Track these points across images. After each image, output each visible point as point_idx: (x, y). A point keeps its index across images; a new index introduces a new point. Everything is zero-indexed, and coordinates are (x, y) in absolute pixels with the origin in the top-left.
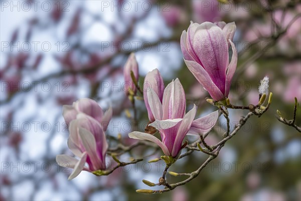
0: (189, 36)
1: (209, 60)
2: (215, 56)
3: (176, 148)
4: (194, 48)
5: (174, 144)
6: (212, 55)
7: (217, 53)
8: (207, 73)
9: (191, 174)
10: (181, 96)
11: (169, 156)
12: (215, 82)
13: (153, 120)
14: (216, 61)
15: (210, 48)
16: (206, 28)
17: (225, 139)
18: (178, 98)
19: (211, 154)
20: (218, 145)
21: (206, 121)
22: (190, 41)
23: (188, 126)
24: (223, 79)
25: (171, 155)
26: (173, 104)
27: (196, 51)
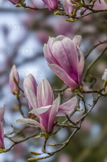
0: (49, 47)
1: (65, 62)
2: (69, 58)
3: (50, 126)
4: (53, 55)
5: (49, 124)
6: (66, 58)
7: (69, 56)
8: (64, 71)
9: (63, 144)
10: (49, 89)
11: (46, 132)
12: (71, 77)
13: (32, 109)
14: (70, 62)
15: (64, 53)
16: (60, 39)
17: (84, 116)
18: (47, 91)
19: (76, 128)
20: (80, 121)
21: (68, 105)
22: (50, 50)
23: (56, 110)
24: (76, 74)
25: (47, 132)
26: (44, 96)
27: (54, 56)
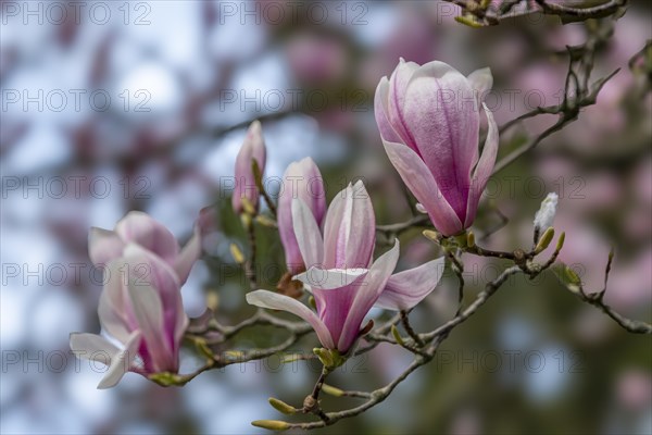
0: (395, 90)
1: (437, 146)
2: (451, 137)
3: (348, 332)
4: (405, 117)
5: (346, 324)
6: (444, 135)
7: (455, 131)
8: (429, 172)
9: (372, 395)
10: (366, 220)
11: (332, 350)
13: (302, 269)
14: (452, 148)
15: (441, 119)
16: (435, 74)
17: (451, 323)
18: (360, 224)
19: (420, 353)
20: (436, 335)
21: (417, 278)
22: (396, 100)
23: (378, 287)
25: (336, 348)
26: (347, 237)
27: (408, 122)
